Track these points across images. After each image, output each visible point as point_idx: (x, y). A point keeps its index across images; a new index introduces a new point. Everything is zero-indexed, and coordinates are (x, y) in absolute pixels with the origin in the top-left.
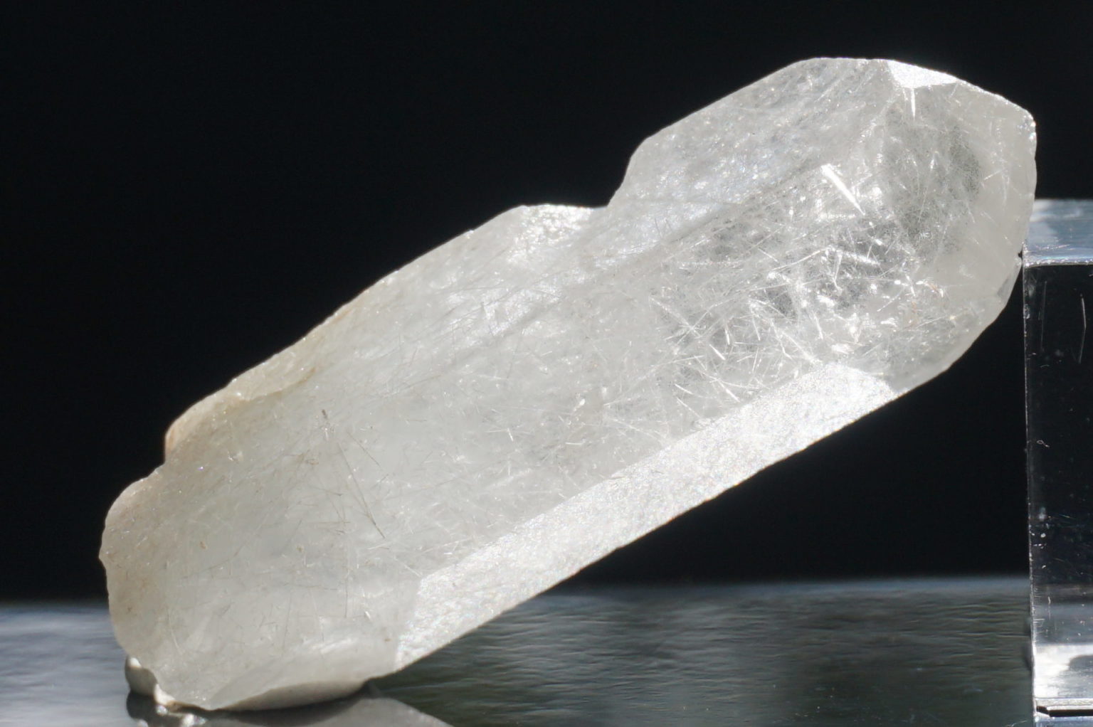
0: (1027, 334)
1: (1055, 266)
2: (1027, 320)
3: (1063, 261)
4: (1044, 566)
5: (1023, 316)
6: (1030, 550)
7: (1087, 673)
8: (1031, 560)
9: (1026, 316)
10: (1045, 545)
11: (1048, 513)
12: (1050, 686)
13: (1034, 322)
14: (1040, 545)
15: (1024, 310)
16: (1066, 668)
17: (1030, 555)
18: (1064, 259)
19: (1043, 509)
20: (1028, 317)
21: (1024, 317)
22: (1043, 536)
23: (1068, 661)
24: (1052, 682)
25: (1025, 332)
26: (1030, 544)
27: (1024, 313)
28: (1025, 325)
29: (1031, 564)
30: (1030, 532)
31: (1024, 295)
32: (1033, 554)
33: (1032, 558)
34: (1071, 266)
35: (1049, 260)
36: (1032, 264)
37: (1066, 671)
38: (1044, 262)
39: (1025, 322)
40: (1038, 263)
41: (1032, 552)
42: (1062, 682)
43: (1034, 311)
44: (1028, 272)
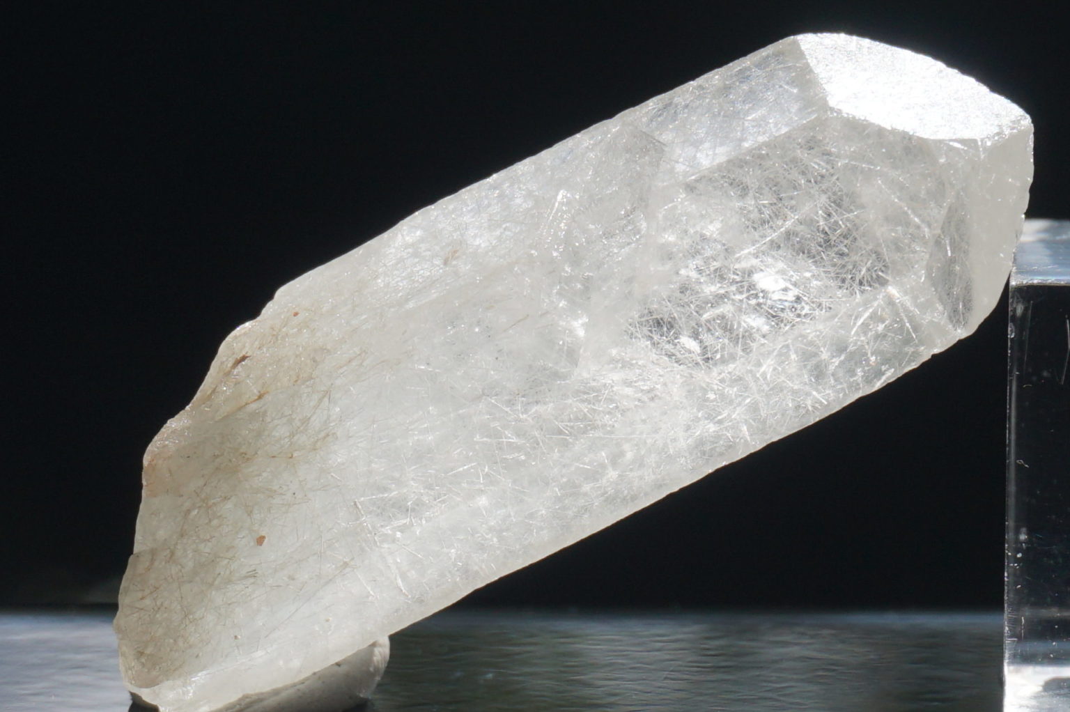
0: (1011, 353)
1: (1041, 286)
2: (1012, 339)
3: (1050, 281)
4: (1019, 586)
5: (1007, 335)
6: (1006, 570)
7: (1058, 695)
8: (1006, 579)
9: (1011, 335)
10: (1021, 564)
11: (1028, 534)
12: (1021, 706)
13: (1018, 342)
14: (1016, 565)
15: (1009, 329)
16: (1040, 689)
17: (1006, 574)
18: (1051, 280)
19: (1024, 530)
20: (1012, 336)
21: (1009, 336)
22: (1019, 555)
23: (1042, 683)
24: (1025, 702)
25: (1009, 351)
26: (1006, 564)
27: (1009, 332)
28: (1009, 344)
29: (1006, 583)
30: (1006, 552)
31: (1010, 314)
32: (1008, 574)
33: (1008, 577)
34: (1057, 287)
35: (1036, 280)
36: (1018, 283)
37: (1041, 692)
38: (1031, 282)
39: (1009, 341)
40: (1025, 282)
41: (1007, 572)
42: (1033, 703)
43: (1020, 330)
44: (1014, 291)
